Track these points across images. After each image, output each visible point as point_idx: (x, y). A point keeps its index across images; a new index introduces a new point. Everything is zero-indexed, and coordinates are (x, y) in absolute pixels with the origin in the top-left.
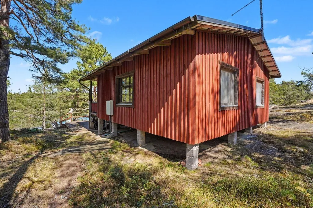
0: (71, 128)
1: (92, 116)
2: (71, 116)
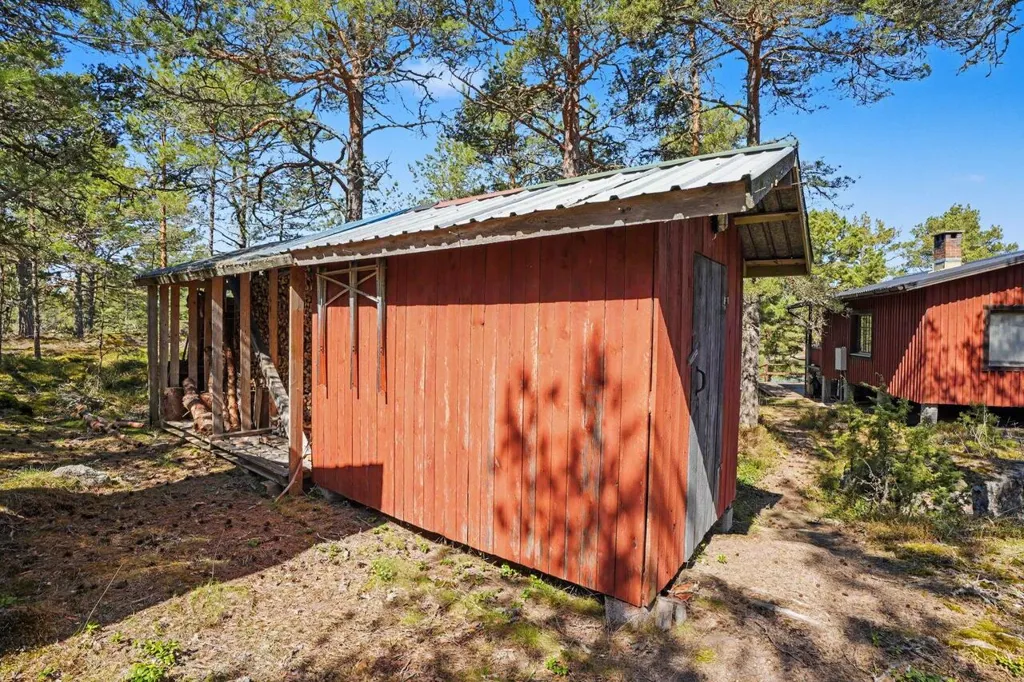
1: (810, 370)
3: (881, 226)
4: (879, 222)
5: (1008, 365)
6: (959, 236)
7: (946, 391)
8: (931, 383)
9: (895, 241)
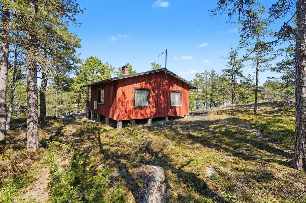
0: (75, 117)
1: (88, 109)
2: (76, 109)
3: (111, 66)
4: (111, 65)
5: (144, 106)
6: (128, 68)
7: (129, 116)
8: (124, 114)
9: (114, 71)
